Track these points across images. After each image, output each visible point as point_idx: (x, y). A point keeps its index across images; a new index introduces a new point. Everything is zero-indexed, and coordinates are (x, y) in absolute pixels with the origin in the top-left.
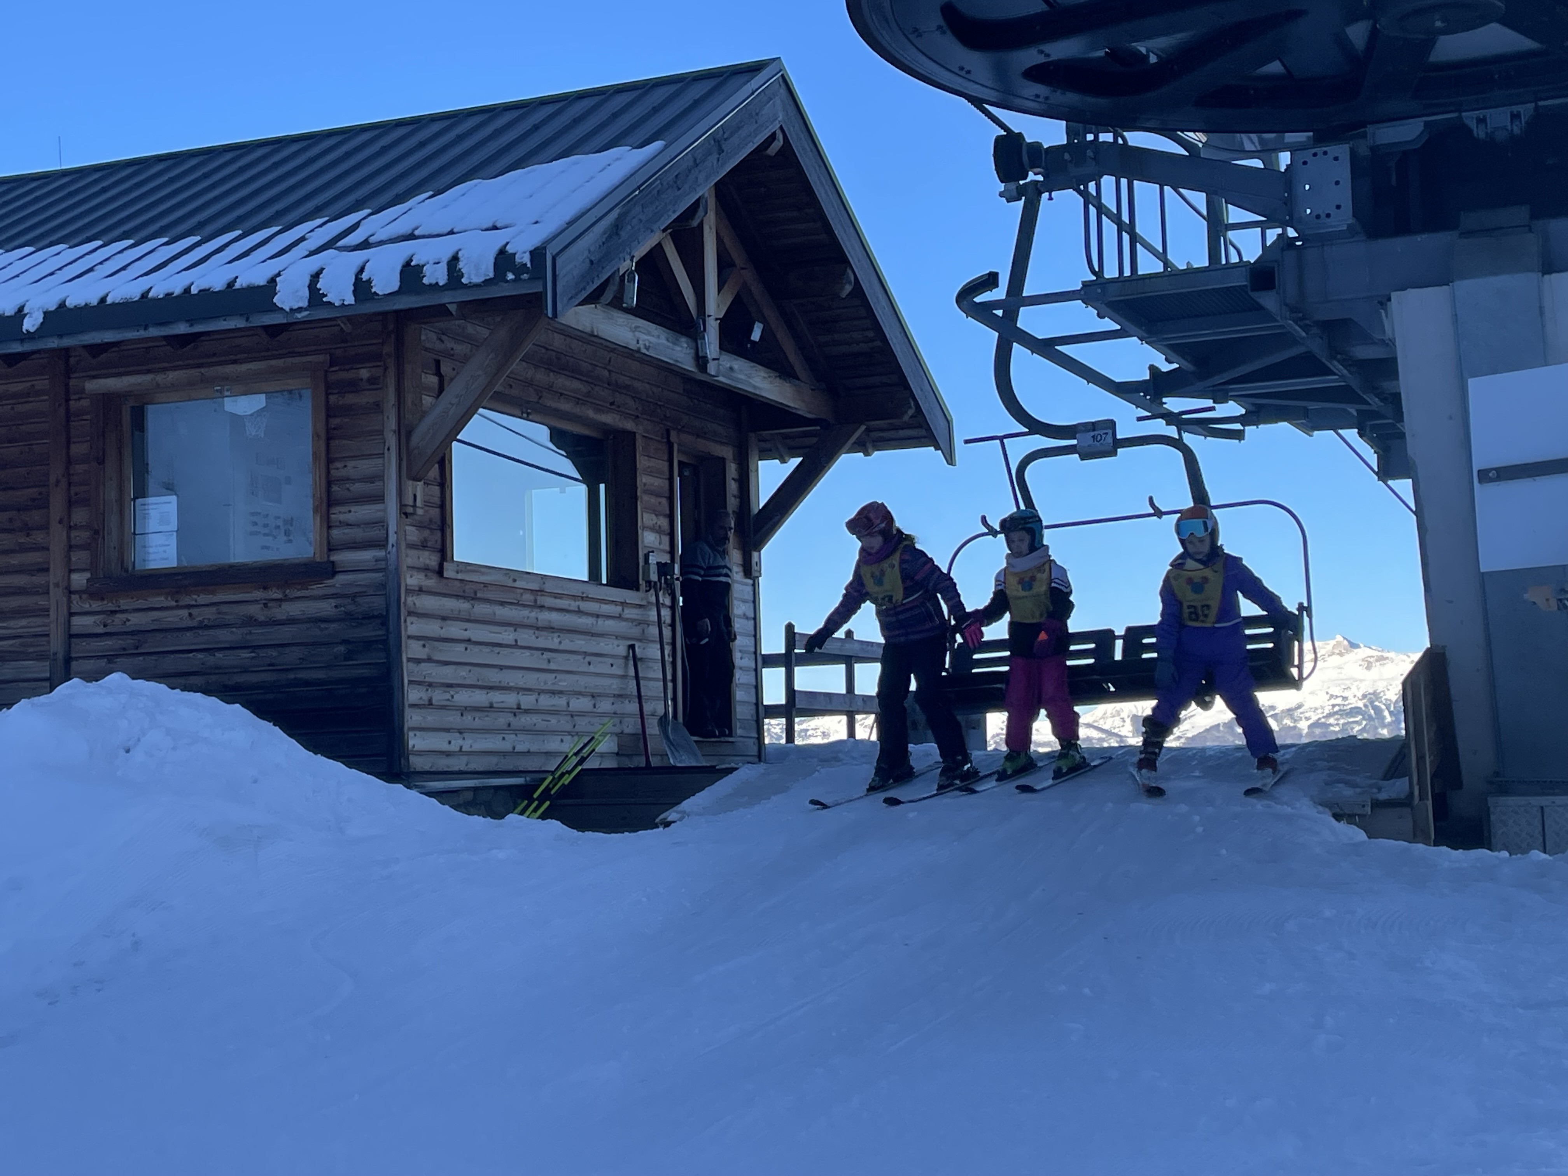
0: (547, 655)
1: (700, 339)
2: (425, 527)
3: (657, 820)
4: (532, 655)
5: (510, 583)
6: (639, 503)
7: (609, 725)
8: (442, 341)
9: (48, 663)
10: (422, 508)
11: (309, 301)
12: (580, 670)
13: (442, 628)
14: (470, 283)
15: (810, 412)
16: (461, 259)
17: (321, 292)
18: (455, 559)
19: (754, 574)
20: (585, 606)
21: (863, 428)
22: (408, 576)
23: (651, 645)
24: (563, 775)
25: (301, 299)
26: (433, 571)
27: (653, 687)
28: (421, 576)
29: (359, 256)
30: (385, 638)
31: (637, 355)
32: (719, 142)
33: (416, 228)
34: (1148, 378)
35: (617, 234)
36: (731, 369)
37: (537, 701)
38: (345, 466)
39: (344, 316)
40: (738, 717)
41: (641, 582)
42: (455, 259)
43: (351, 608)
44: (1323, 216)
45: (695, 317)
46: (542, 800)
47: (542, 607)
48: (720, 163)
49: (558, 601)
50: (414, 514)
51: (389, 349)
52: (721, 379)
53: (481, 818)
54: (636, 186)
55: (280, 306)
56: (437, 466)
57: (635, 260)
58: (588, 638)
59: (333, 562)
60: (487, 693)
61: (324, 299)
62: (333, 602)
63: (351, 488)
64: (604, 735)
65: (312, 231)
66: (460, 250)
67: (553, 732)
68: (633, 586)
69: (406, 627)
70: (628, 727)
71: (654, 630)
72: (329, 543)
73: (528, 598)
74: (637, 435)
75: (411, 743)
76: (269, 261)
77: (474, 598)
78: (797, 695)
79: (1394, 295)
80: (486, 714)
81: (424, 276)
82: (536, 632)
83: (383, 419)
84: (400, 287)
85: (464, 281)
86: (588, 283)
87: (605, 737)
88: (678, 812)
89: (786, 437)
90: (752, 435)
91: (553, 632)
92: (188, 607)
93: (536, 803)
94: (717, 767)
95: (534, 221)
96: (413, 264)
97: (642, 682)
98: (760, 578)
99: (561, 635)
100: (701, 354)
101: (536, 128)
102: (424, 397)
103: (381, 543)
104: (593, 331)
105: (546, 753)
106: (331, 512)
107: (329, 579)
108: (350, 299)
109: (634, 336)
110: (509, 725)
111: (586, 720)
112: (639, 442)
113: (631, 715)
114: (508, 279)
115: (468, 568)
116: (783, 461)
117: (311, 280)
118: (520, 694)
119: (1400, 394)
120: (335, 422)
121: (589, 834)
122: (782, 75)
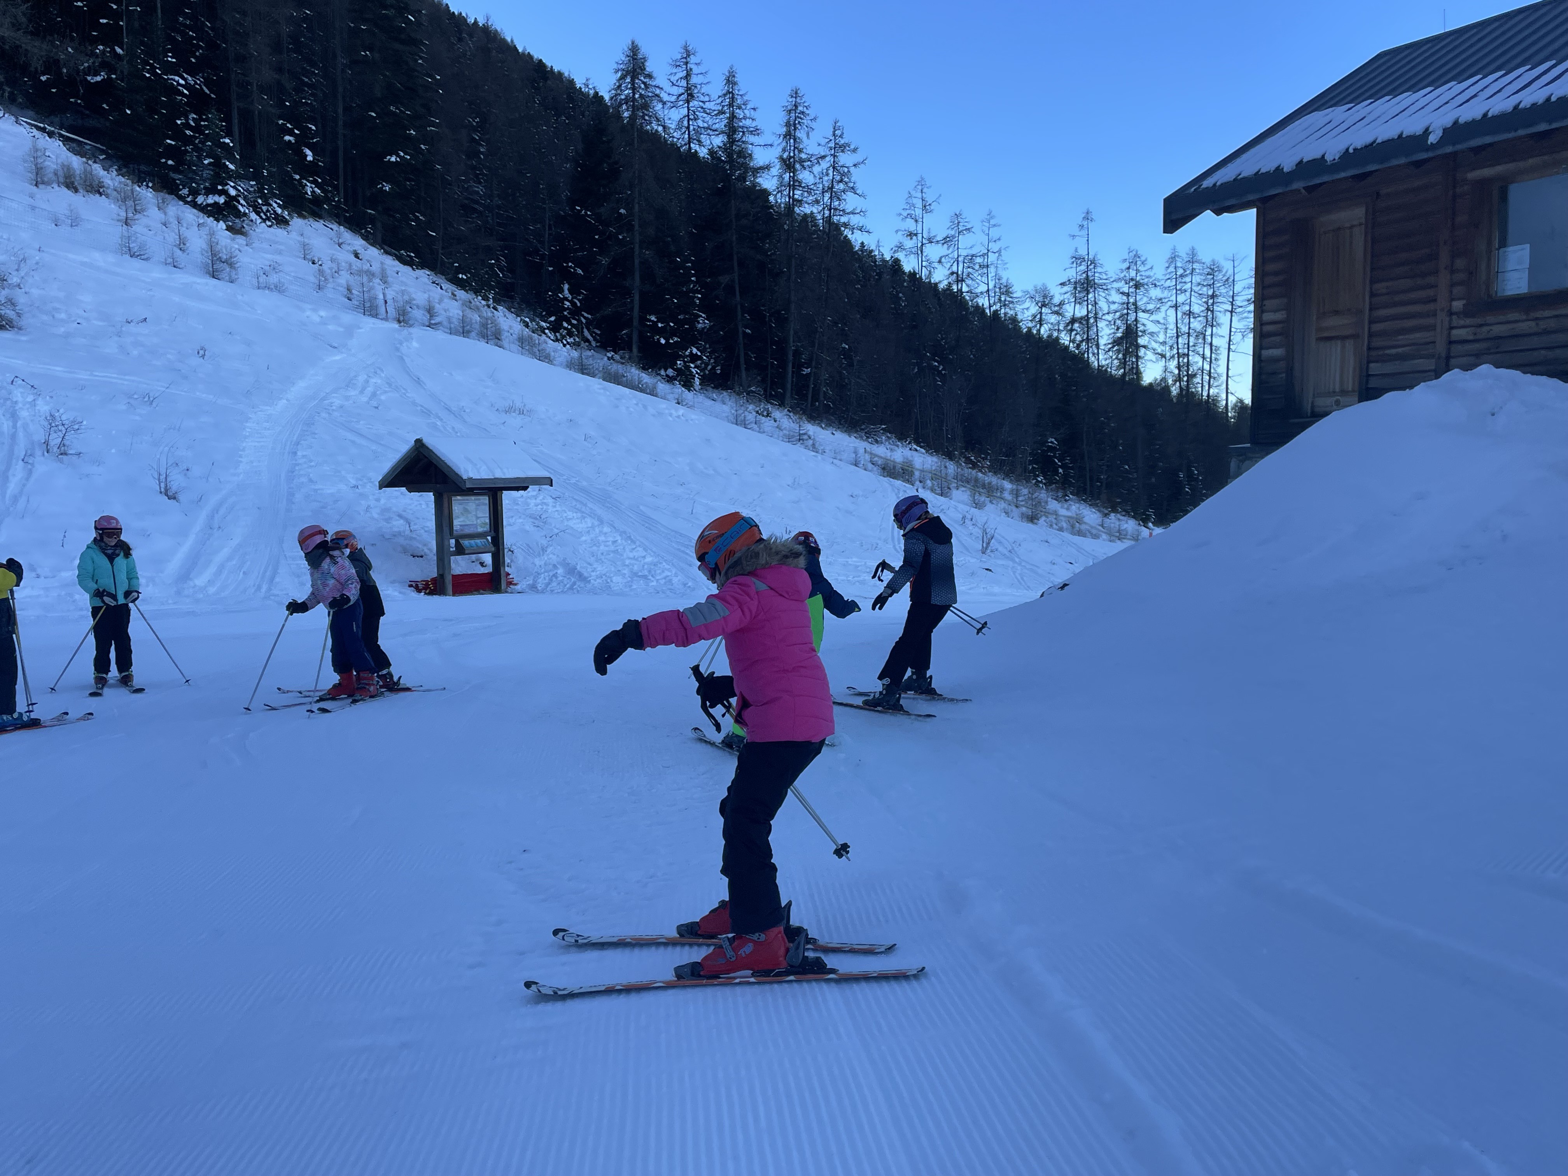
9: (1434, 360)
92: (1537, 319)
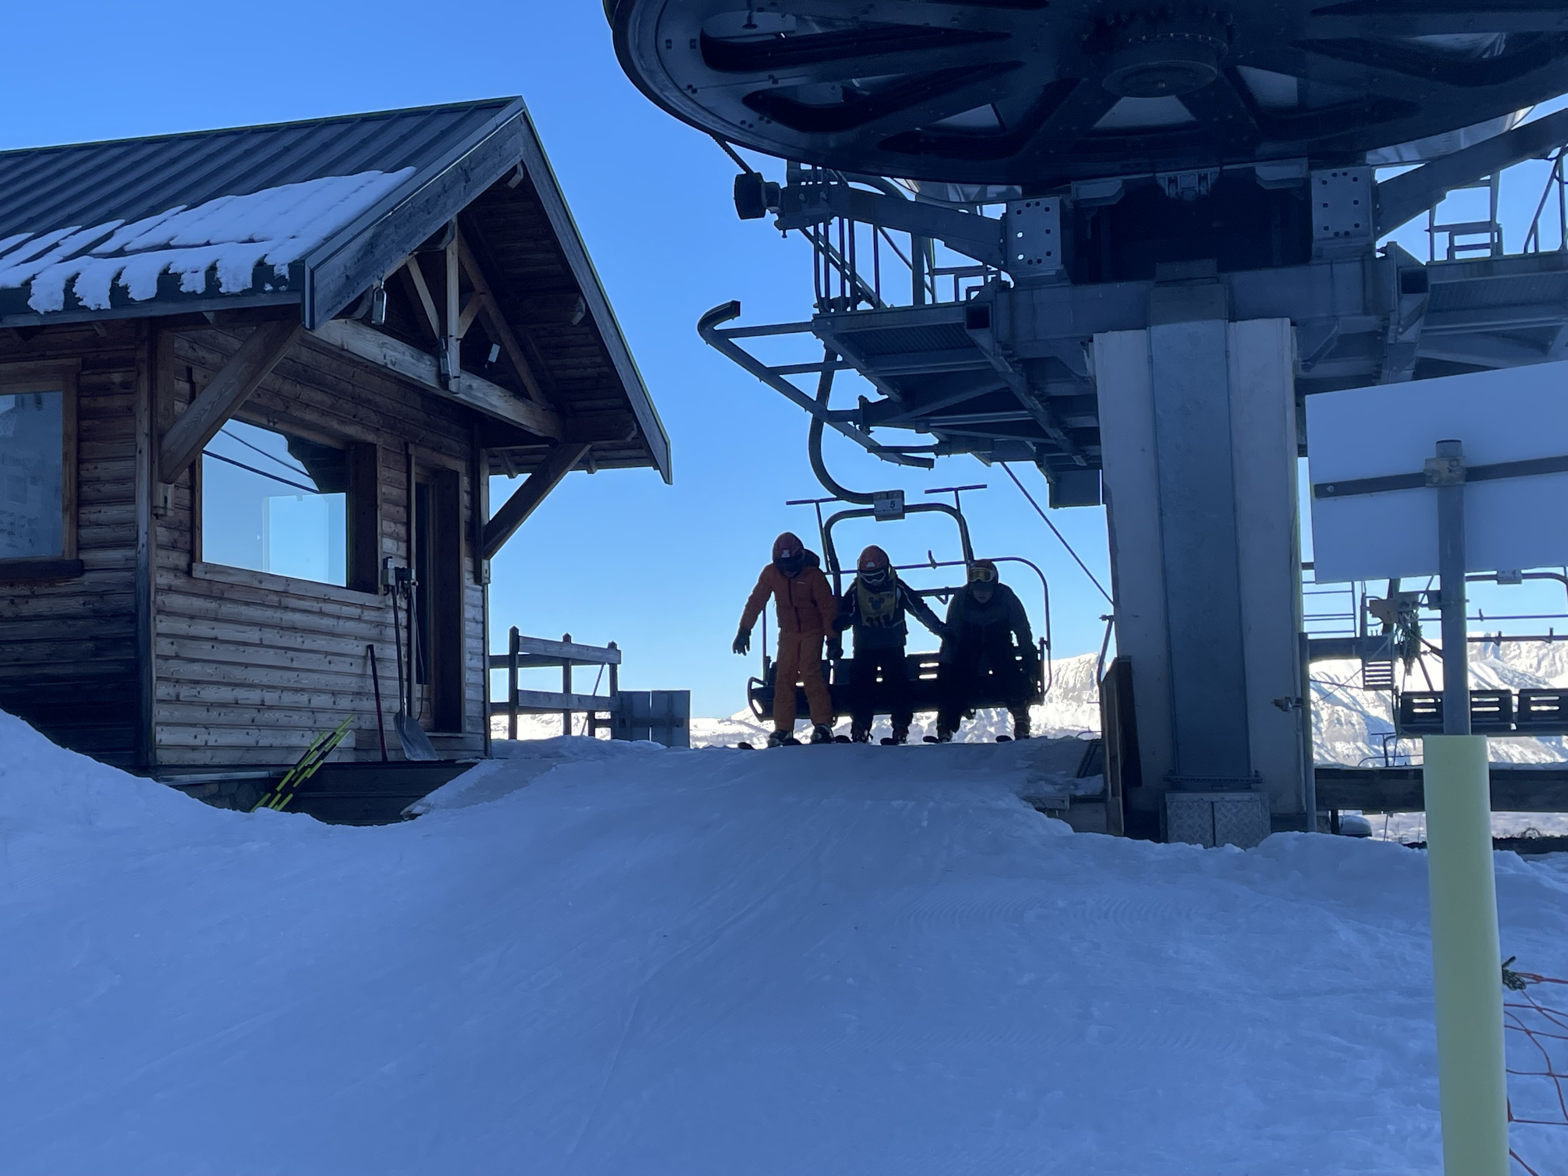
0: (291, 654)
1: (443, 358)
2: (175, 528)
3: (402, 813)
4: (276, 653)
5: (256, 584)
6: (378, 512)
7: (350, 721)
8: (194, 349)
10: (172, 510)
11: (65, 304)
12: (321, 668)
13: (190, 627)
14: (228, 292)
15: (541, 431)
16: (219, 269)
17: (77, 296)
18: (203, 561)
19: (485, 581)
20: (328, 608)
21: (589, 447)
22: (158, 575)
23: (387, 646)
24: (305, 768)
25: (57, 302)
26: (182, 571)
27: (390, 686)
28: (171, 575)
29: (116, 263)
30: (133, 635)
31: (384, 370)
32: (465, 170)
33: (172, 239)
34: (858, 408)
35: (372, 252)
36: (470, 387)
37: (280, 697)
38: (96, 468)
39: (99, 321)
40: (467, 715)
41: (379, 586)
42: (213, 269)
43: (97, 605)
44: (1035, 261)
45: (437, 337)
46: (285, 792)
47: (287, 607)
48: (466, 190)
49: (301, 602)
50: (165, 515)
51: (142, 354)
52: (460, 396)
53: (231, 810)
54: (388, 208)
55: (34, 308)
56: (187, 470)
57: (384, 279)
58: (330, 638)
59: (82, 561)
60: (233, 690)
61: (80, 303)
62: (81, 600)
63: (101, 489)
64: (345, 730)
65: (66, 238)
66: (218, 260)
67: (295, 728)
68: (374, 590)
69: (155, 625)
70: (365, 723)
71: (391, 632)
72: (78, 541)
73: (274, 599)
74: (378, 447)
75: (158, 737)
76: (22, 265)
77: (221, 598)
78: (520, 694)
79: (1096, 337)
80: (232, 709)
81: (182, 284)
82: (280, 632)
83: (135, 423)
84: (156, 295)
85: (222, 290)
86: (344, 297)
87: (346, 732)
88: (422, 805)
89: (513, 453)
90: (484, 451)
91: (296, 632)
93: (279, 795)
94: (457, 762)
95: (291, 236)
96: (170, 272)
97: (380, 681)
98: (489, 585)
99: (303, 635)
100: (443, 372)
101: (287, 150)
102: (176, 402)
103: (131, 543)
104: (343, 345)
105: (287, 747)
106: (81, 511)
107: (77, 577)
108: (106, 305)
109: (382, 352)
110: (253, 721)
111: (328, 716)
112: (380, 454)
113: (369, 712)
114: (266, 289)
115: (216, 569)
116: (511, 476)
117: (66, 285)
118: (265, 691)
119: (1098, 428)
120: (86, 424)
121: (339, 827)
122: (524, 113)
